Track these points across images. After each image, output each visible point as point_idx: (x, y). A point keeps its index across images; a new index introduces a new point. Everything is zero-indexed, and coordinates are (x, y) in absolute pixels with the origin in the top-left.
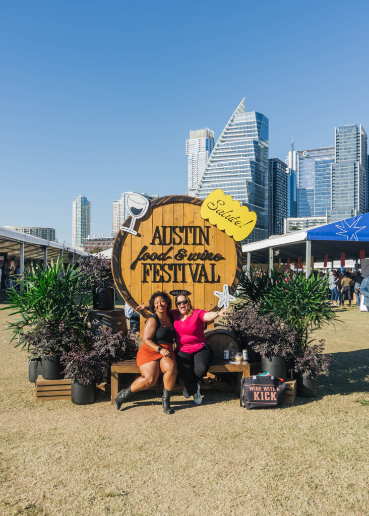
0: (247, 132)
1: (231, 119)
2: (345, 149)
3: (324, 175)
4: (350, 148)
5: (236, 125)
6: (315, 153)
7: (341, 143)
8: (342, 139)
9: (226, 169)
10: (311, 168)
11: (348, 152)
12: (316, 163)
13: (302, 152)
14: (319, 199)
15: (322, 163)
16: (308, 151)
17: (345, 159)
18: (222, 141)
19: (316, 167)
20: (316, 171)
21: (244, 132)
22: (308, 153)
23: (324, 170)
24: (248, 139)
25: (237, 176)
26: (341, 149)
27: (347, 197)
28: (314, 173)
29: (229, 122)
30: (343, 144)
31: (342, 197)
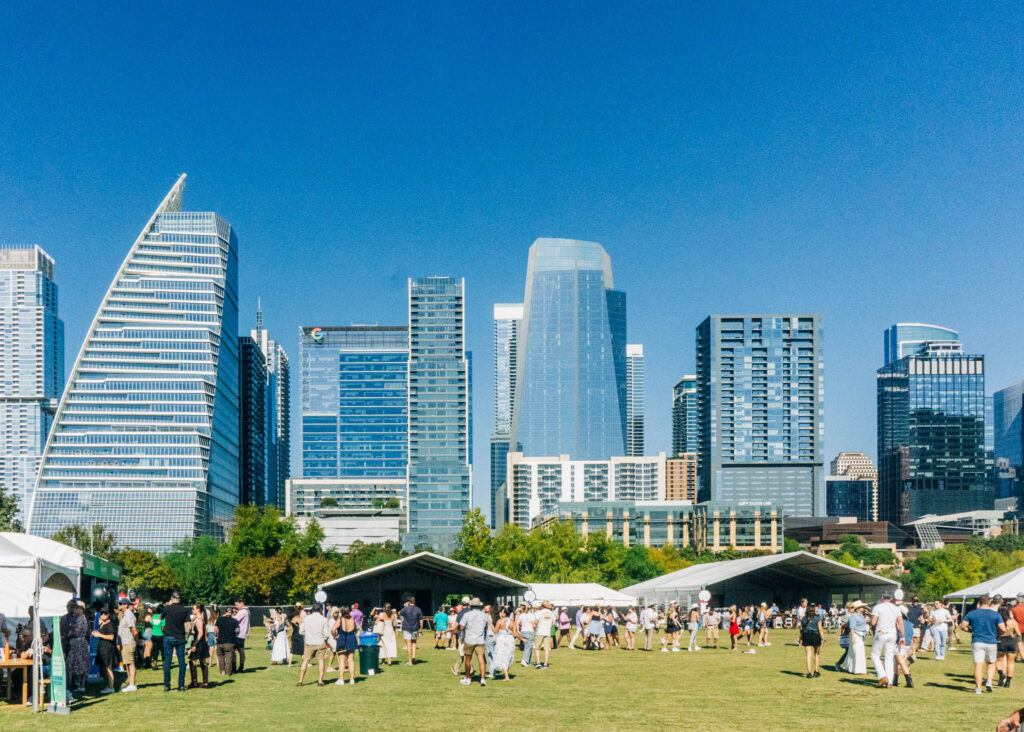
0: (196, 260)
1: (151, 221)
2: (430, 329)
3: (360, 387)
4: (442, 329)
5: (166, 238)
6: (340, 336)
7: (423, 314)
8: (425, 306)
9: (146, 345)
10: (329, 370)
11: (437, 337)
12: (343, 358)
13: (311, 329)
14: (348, 439)
15: (355, 360)
16: (324, 329)
17: (431, 352)
18: (128, 275)
19: (342, 367)
20: (343, 376)
21: (188, 259)
22: (325, 333)
23: (361, 376)
24: (196, 278)
25: (176, 366)
26: (423, 329)
27: (443, 436)
28: (336, 379)
29: (146, 229)
30: (426, 317)
31: (433, 436)
